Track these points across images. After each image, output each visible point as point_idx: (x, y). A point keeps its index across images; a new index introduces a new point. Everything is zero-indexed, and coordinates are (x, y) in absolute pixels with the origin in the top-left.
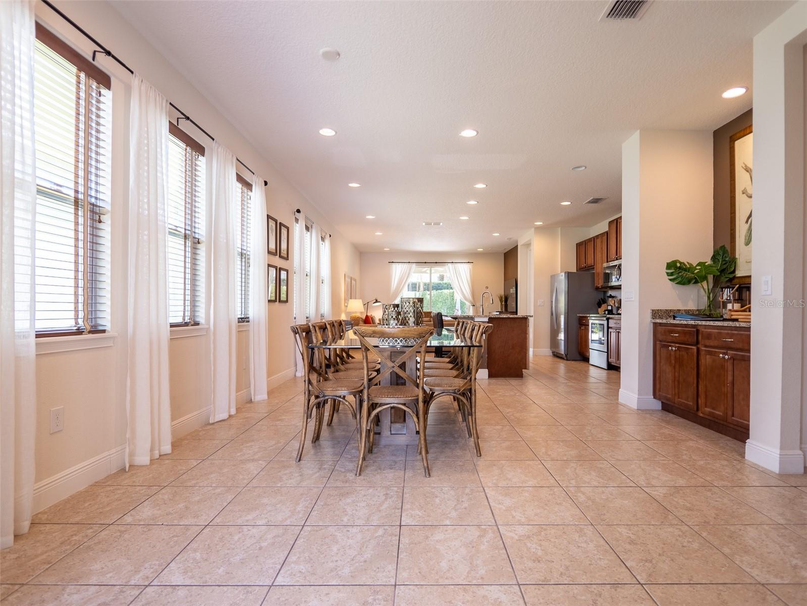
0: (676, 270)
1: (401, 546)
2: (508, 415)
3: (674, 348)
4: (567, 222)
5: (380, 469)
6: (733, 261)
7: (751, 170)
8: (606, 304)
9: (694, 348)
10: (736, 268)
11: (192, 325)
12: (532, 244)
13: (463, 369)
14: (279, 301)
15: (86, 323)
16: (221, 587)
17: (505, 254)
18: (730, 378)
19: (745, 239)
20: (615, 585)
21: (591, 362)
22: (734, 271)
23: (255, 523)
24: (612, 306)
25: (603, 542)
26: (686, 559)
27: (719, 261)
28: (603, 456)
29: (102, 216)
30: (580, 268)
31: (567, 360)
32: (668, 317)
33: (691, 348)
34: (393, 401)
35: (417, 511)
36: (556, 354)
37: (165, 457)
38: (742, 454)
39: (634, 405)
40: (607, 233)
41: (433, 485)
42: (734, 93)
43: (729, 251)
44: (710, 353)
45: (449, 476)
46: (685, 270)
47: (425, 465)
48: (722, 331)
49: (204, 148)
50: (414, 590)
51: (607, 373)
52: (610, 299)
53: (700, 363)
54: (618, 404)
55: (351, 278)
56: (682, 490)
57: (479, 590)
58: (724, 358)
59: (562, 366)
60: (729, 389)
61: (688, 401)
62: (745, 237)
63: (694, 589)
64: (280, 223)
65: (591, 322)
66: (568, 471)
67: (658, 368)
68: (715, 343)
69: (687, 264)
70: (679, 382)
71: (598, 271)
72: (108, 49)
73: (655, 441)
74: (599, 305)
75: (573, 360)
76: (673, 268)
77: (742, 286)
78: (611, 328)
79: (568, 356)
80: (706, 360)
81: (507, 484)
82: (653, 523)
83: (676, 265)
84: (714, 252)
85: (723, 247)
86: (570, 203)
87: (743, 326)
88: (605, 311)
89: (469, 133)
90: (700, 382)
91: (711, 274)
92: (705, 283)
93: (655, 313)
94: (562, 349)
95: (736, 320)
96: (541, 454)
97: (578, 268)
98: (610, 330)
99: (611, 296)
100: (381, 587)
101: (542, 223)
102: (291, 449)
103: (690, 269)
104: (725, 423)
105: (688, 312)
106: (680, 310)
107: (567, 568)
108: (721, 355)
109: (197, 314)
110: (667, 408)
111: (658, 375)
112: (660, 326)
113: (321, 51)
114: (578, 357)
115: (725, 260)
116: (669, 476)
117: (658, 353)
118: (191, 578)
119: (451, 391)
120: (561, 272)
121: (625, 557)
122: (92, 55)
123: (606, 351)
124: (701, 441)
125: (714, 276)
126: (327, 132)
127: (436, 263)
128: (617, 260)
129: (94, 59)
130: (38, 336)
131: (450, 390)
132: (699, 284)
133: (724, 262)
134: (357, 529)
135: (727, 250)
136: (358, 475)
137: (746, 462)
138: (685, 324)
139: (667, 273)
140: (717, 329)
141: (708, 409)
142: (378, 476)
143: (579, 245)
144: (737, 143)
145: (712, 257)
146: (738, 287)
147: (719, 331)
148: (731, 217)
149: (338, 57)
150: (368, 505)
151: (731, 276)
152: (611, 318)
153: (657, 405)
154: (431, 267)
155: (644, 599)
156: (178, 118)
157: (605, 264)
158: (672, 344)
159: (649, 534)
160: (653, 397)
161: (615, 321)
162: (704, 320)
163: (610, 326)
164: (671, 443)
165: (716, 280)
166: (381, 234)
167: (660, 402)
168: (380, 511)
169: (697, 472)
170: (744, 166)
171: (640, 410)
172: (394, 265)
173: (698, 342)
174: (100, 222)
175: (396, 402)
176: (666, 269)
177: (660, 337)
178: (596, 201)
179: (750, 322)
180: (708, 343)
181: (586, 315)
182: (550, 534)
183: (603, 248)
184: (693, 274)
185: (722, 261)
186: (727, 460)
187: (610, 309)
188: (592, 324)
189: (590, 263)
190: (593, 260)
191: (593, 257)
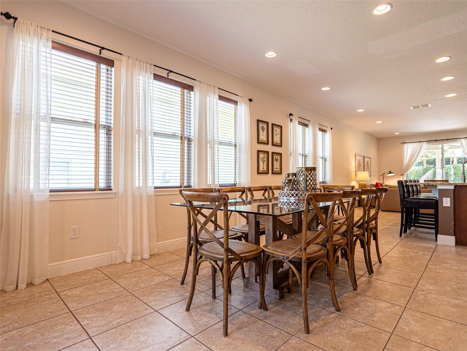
14: (273, 173)
49: (191, 86)
55: (364, 156)
64: (272, 124)
126: (271, 54)
127: (448, 139)
129: (100, 54)
154: (443, 144)
156: (168, 73)
172: (406, 145)
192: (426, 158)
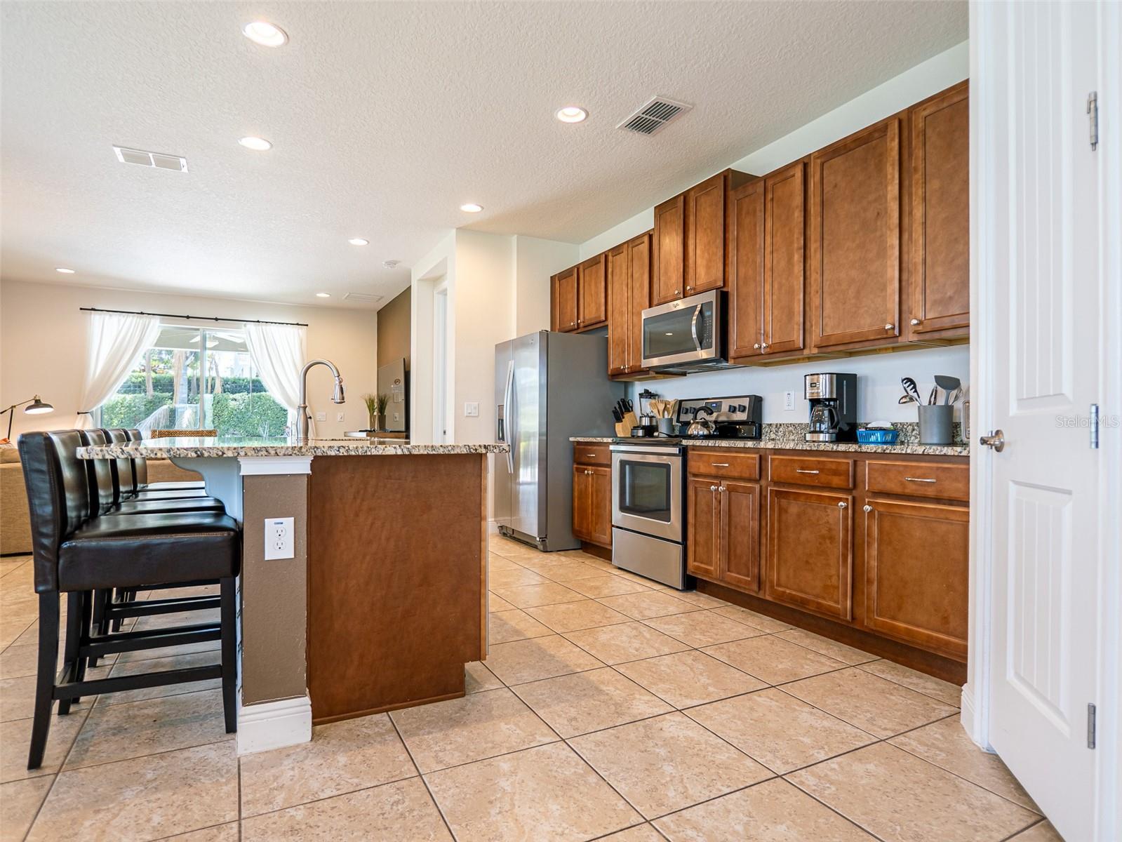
8: (631, 413)
12: (449, 274)
17: (379, 311)
31: (545, 551)
40: (651, 237)
52: (643, 401)
59: (531, 565)
65: (616, 460)
71: (619, 333)
74: (617, 417)
75: (560, 552)
79: (548, 541)
86: (581, 115)
88: (634, 428)
94: (530, 524)
98: (693, 482)
99: (646, 395)
101: (478, 209)
114: (572, 542)
123: (678, 541)
127: (217, 319)
128: (686, 296)
143: (557, 281)
154: (204, 329)
163: (693, 470)
172: (96, 318)
181: (600, 440)
183: (636, 276)
188: (623, 464)
189: (593, 315)
190: (603, 308)
191: (603, 300)
192: (153, 375)
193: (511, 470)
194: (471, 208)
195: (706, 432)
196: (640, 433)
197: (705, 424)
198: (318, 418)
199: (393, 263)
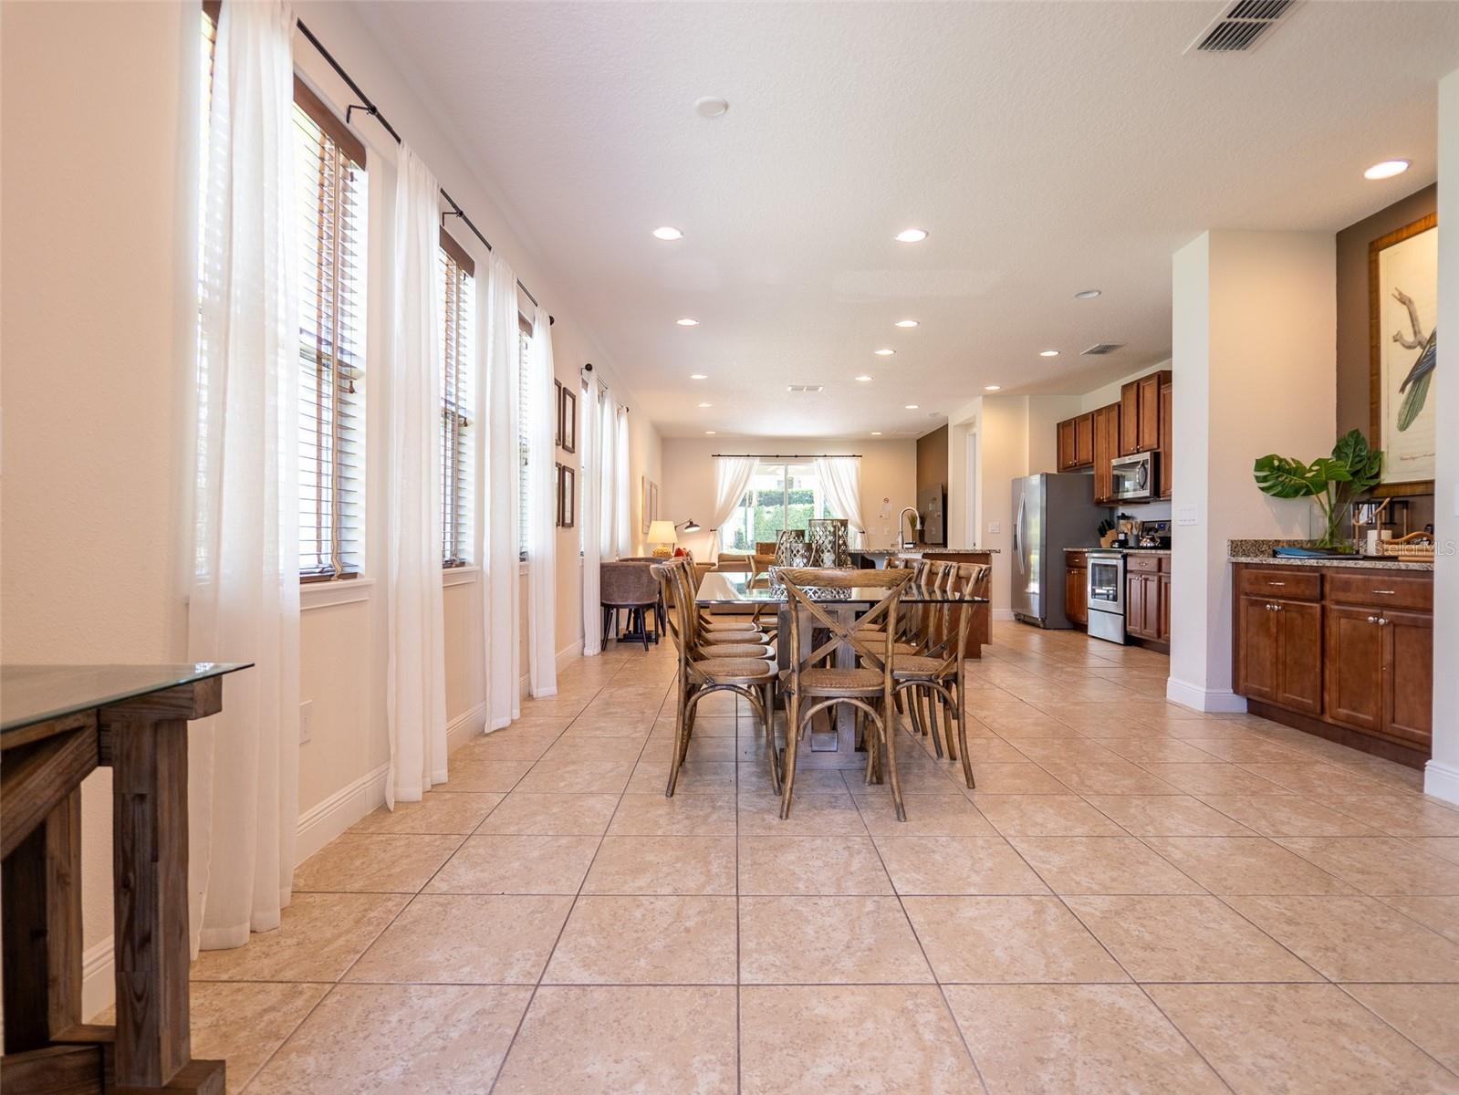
0: (1272, 472)
1: (915, 926)
2: (987, 720)
3: (1276, 607)
4: (1043, 388)
5: (815, 807)
6: (1376, 456)
7: (1410, 300)
8: (1114, 531)
9: (1317, 606)
10: (1382, 470)
11: (457, 566)
12: (977, 424)
13: (927, 642)
14: (563, 525)
15: (334, 560)
16: (658, 987)
17: (918, 441)
18: (1388, 657)
19: (1399, 420)
20: (1292, 984)
21: (1092, 631)
22: (1377, 475)
23: (656, 891)
24: (1126, 534)
25: (1242, 921)
26: (1390, 946)
27: (1348, 458)
28: (1181, 787)
29: (355, 382)
30: (1063, 467)
31: (1044, 628)
32: (1258, 553)
33: (1311, 607)
34: (843, 694)
35: (914, 874)
36: (1022, 617)
37: (440, 789)
38: (1419, 786)
39: (1199, 704)
40: (1119, 406)
41: (918, 834)
42: (1387, 170)
43: (1368, 439)
44: (1348, 615)
45: (938, 819)
46: (1289, 472)
47: (898, 800)
48: (1372, 577)
49: (473, 262)
50: (972, 991)
51: (1124, 651)
52: (1122, 522)
53: (1327, 631)
54: (1166, 702)
55: (652, 484)
56: (1338, 842)
57: (1076, 991)
58: (1377, 623)
59: (1035, 639)
60: (1386, 676)
61: (1304, 697)
62: (1399, 415)
63: (1422, 991)
64: (564, 388)
65: (1090, 562)
66: (1132, 811)
67: (1243, 640)
68: (1360, 597)
69: (1291, 461)
70: (1285, 663)
71: (1100, 472)
72: (373, 103)
73: (1259, 765)
74: (1102, 532)
75: (1055, 629)
76: (1267, 469)
77: (1395, 499)
78: (1131, 572)
79: (1047, 622)
80: (1339, 627)
81: (1042, 833)
82: (1312, 893)
83: (1273, 463)
84: (1338, 441)
85: (1356, 434)
86: (1057, 353)
87: (1415, 568)
88: (1114, 542)
89: (911, 236)
90: (1328, 663)
91: (1333, 479)
92: (1323, 495)
93: (1237, 547)
94: (1035, 610)
95: (1394, 559)
96: (1075, 785)
97: (1061, 467)
98: (1129, 576)
99: (1124, 517)
100: (918, 988)
101: (998, 388)
102: (646, 777)
103: (1298, 470)
104: (1377, 734)
105: (1293, 544)
106: (1279, 541)
107: (1202, 959)
108: (1371, 618)
109: (461, 547)
110: (1257, 708)
111: (1242, 653)
112: (1247, 568)
113: (697, 103)
114: (1066, 624)
115: (1359, 456)
116: (1308, 820)
117: (1242, 615)
118: (602, 973)
119: (924, 678)
120: (1031, 474)
121: (1289, 943)
122: (345, 113)
123: (1122, 613)
124: (1338, 765)
125: (1338, 483)
126: (666, 234)
127: (796, 456)
128: (1138, 452)
129: (348, 121)
130: (304, 581)
131: (922, 675)
132: (1314, 496)
133: (1357, 459)
134: (829, 901)
135: (1363, 439)
136: (784, 817)
137: (1426, 798)
138: (1298, 566)
139: (1257, 477)
140: (1362, 574)
141: (1343, 711)
142: (818, 819)
143: (1062, 427)
144: (1383, 255)
145: (1334, 450)
146: (1390, 503)
147: (1367, 577)
148: (1372, 382)
149: (724, 110)
150: (826, 864)
151: (1373, 483)
152: (1131, 555)
153: (1241, 704)
154: (788, 465)
155: (1349, 1006)
156: (444, 213)
157: (1113, 461)
158: (1272, 600)
159: (1313, 909)
160: (1232, 691)
161: (1138, 560)
162: (1336, 559)
163: (1128, 568)
164: (1287, 767)
165: (1343, 490)
166: (709, 405)
167: (1245, 700)
168: (852, 873)
169: (1351, 814)
170: (1397, 295)
171: (1211, 713)
172: (721, 461)
173: (1322, 596)
174: (352, 391)
175: (847, 694)
176: (1256, 470)
177: (1246, 586)
178: (1103, 350)
179: (1432, 562)
180: (1342, 596)
181: (1080, 550)
182: (1151, 908)
183: (1111, 432)
184: (1304, 478)
185: (1354, 457)
186: (1395, 796)
187: (1123, 538)
188: (1094, 565)
189: (1085, 457)
190: (1091, 453)
191: (1091, 448)
193: (1022, 571)
194: (993, 388)
195: (1152, 545)
196: (1116, 545)
197: (1153, 540)
198: (870, 532)
199: (935, 414)
